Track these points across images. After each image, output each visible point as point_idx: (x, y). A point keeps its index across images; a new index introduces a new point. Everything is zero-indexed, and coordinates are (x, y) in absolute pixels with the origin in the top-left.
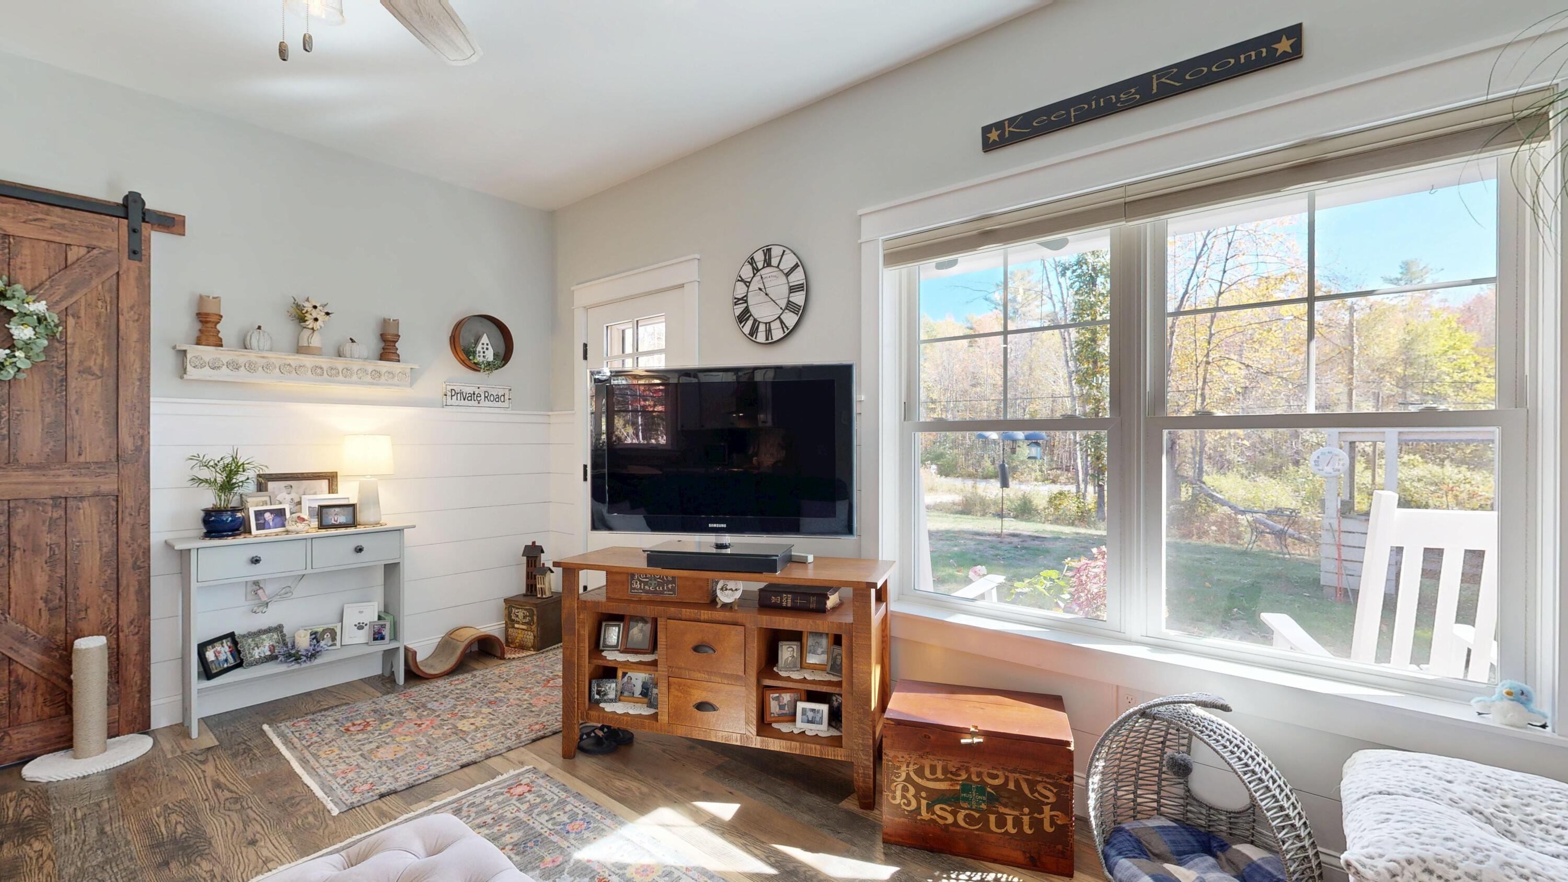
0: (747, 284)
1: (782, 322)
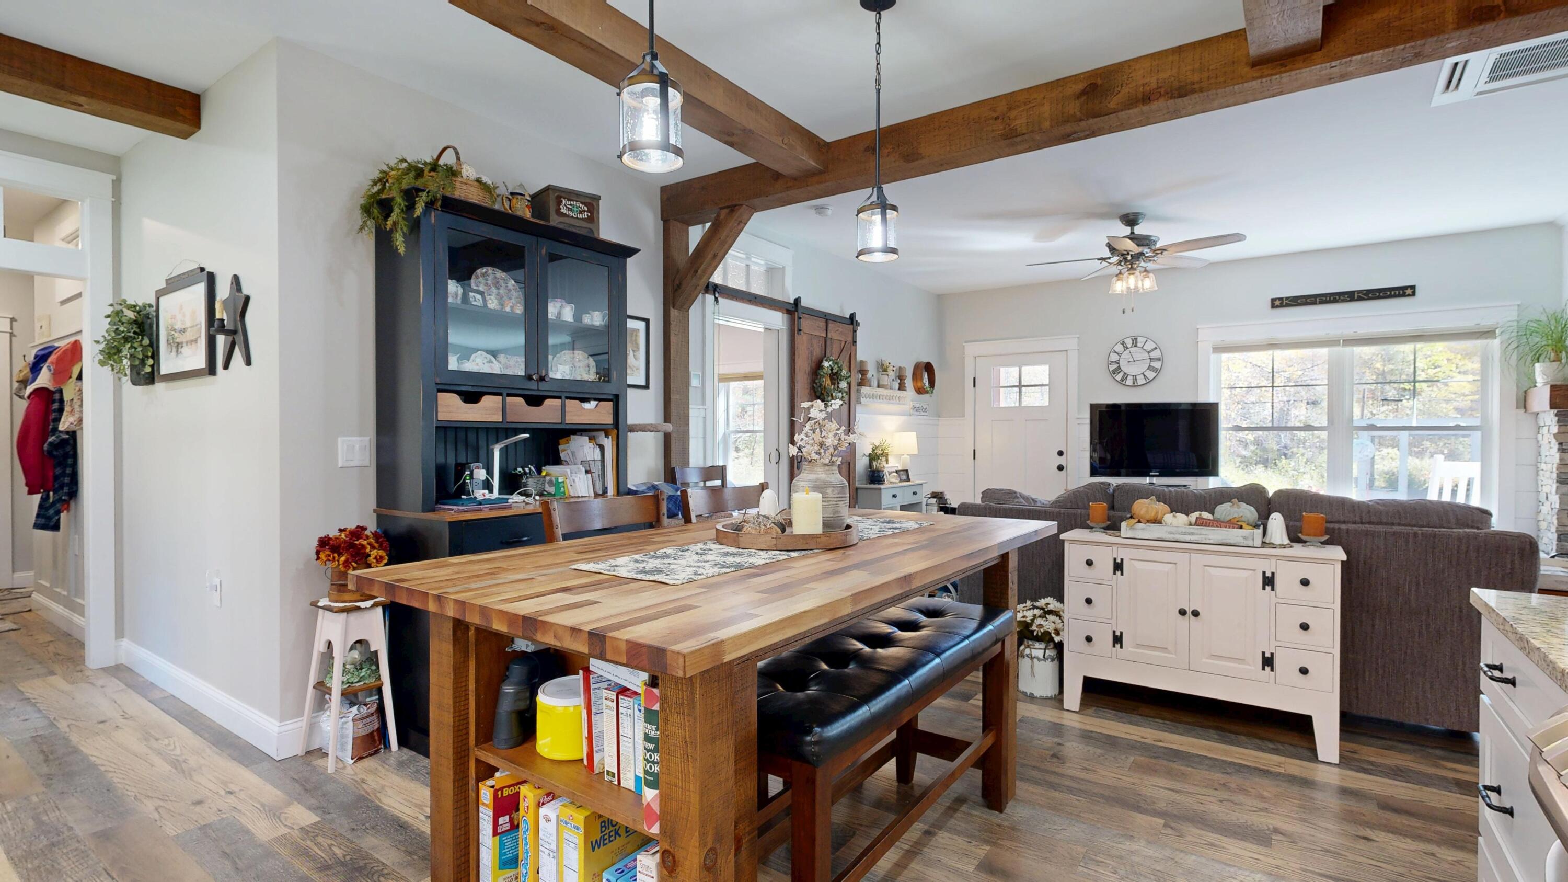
0: (1119, 355)
1: (1144, 376)
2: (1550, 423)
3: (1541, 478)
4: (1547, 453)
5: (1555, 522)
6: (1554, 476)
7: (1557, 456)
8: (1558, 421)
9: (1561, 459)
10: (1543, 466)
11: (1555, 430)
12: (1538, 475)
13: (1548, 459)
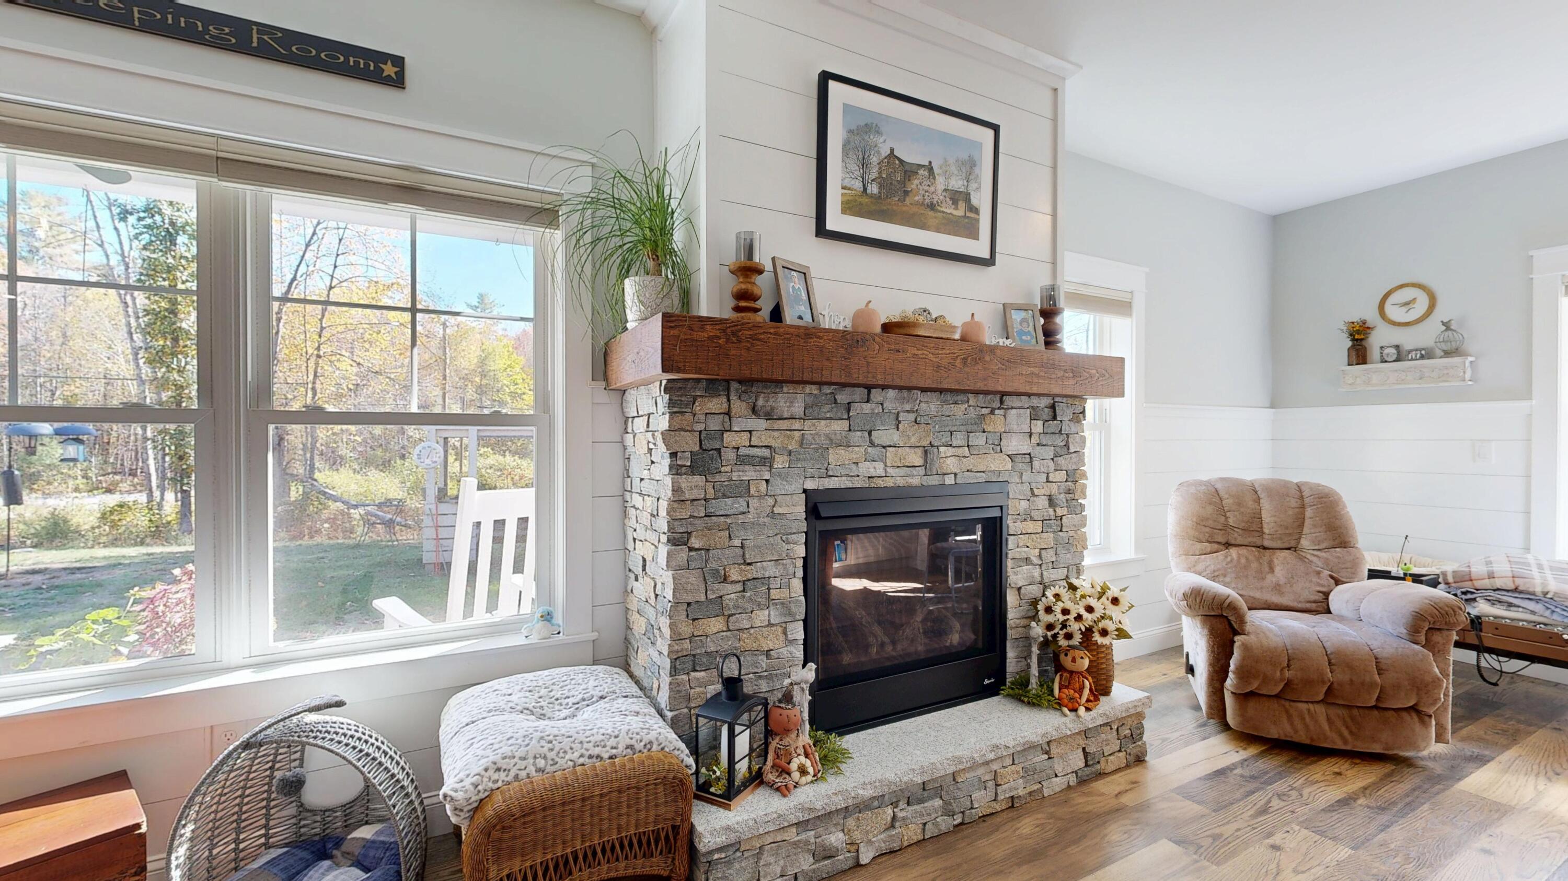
2: (653, 409)
3: (632, 523)
4: (645, 474)
5: (667, 632)
6: (662, 524)
7: (668, 481)
8: (671, 403)
9: (676, 490)
10: (637, 500)
11: (662, 423)
12: (625, 514)
13: (647, 487)
